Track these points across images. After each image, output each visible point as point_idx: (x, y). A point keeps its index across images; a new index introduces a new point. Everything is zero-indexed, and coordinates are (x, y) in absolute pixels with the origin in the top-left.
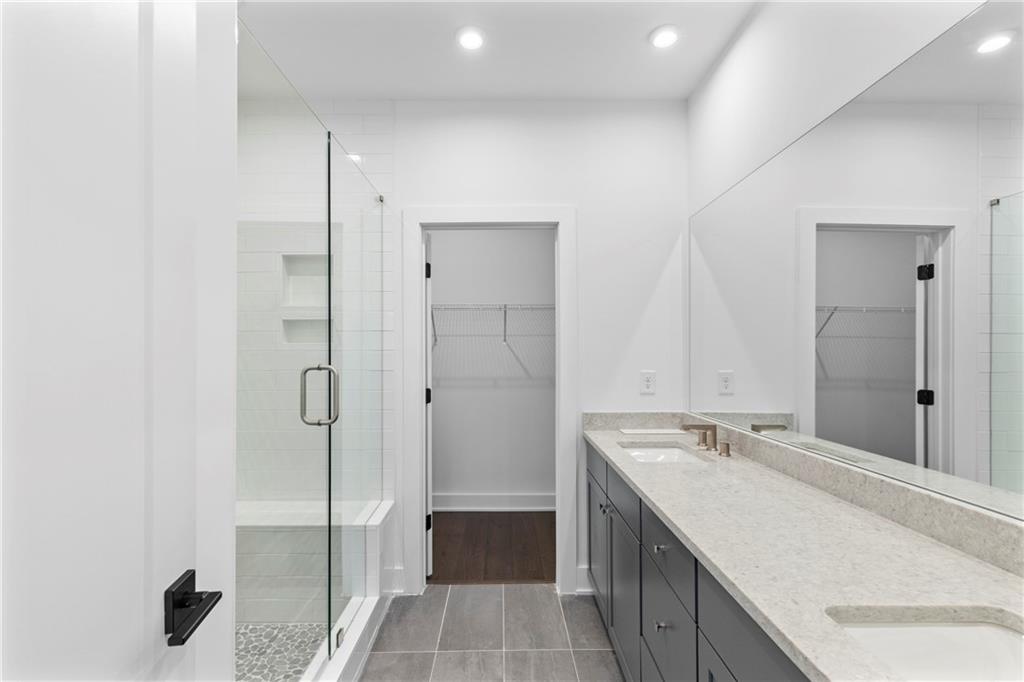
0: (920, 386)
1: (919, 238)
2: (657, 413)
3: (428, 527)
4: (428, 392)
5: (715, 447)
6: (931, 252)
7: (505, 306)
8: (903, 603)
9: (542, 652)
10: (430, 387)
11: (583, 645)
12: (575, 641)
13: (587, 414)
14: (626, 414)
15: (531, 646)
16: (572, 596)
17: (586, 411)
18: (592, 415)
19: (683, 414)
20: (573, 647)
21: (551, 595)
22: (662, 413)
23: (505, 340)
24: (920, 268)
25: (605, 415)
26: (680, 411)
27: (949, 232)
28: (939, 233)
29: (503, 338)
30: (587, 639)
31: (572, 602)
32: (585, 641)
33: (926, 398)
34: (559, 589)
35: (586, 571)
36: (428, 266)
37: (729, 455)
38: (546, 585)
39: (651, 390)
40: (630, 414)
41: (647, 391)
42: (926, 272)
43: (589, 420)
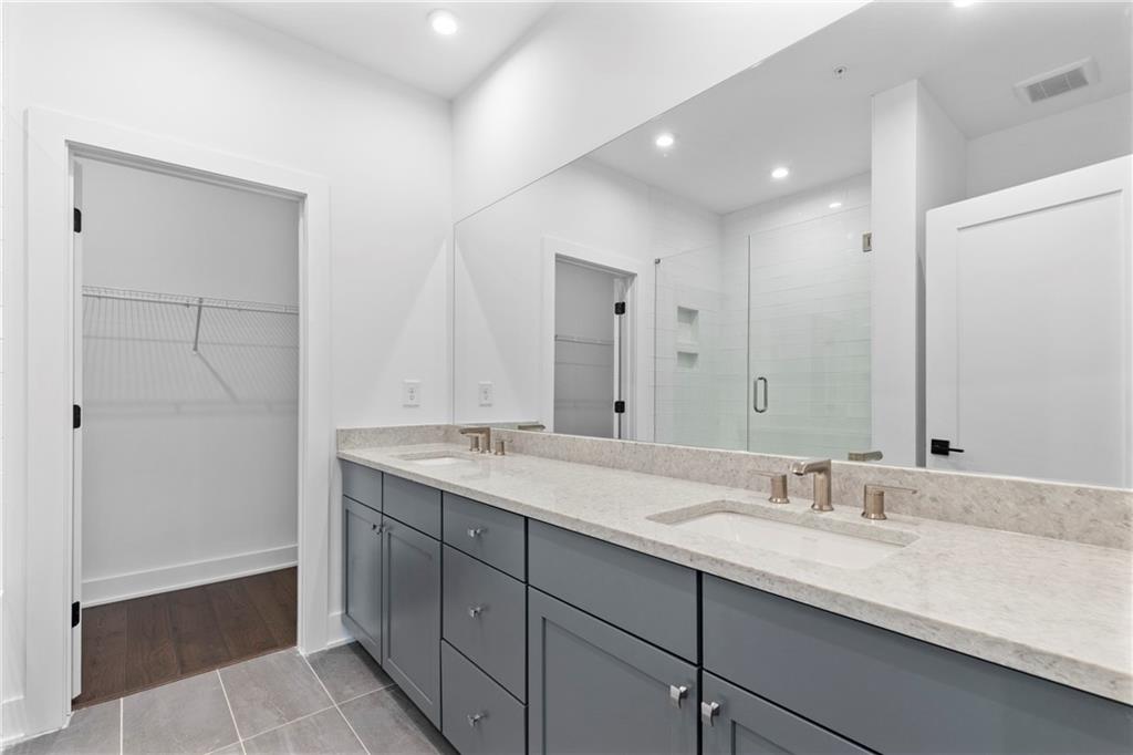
0: (616, 399)
1: (616, 280)
2: (422, 427)
3: (75, 622)
4: (77, 409)
5: (489, 449)
6: (623, 294)
7: (201, 300)
8: (680, 507)
9: (298, 722)
10: (79, 403)
11: (350, 696)
12: (338, 696)
13: (342, 431)
14: (389, 428)
15: (281, 721)
16: (322, 652)
17: (339, 427)
18: (350, 431)
19: (447, 426)
20: (338, 701)
21: (295, 660)
22: (427, 426)
23: (195, 349)
24: (617, 305)
25: (366, 431)
26: (445, 423)
27: (633, 279)
28: (628, 277)
29: (192, 346)
30: (353, 688)
31: (321, 661)
32: (351, 691)
33: (620, 407)
34: (303, 649)
35: (339, 619)
36: (77, 214)
37: (504, 454)
38: (283, 652)
39: (414, 403)
40: (392, 428)
41: (410, 402)
42: (620, 308)
43: (343, 436)
